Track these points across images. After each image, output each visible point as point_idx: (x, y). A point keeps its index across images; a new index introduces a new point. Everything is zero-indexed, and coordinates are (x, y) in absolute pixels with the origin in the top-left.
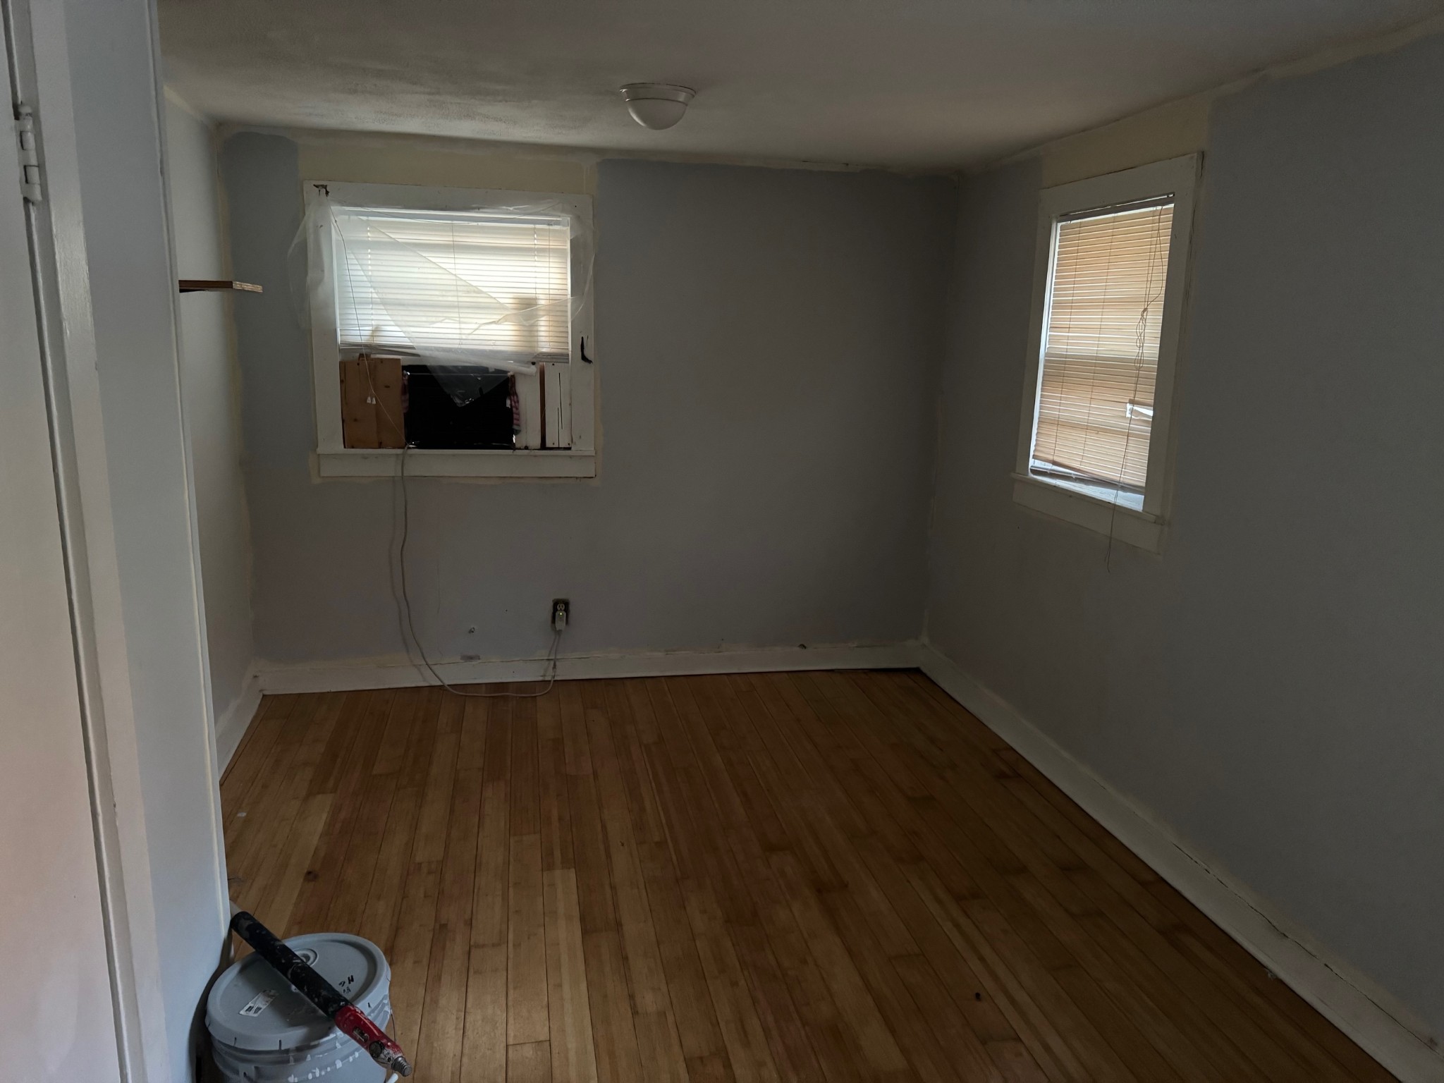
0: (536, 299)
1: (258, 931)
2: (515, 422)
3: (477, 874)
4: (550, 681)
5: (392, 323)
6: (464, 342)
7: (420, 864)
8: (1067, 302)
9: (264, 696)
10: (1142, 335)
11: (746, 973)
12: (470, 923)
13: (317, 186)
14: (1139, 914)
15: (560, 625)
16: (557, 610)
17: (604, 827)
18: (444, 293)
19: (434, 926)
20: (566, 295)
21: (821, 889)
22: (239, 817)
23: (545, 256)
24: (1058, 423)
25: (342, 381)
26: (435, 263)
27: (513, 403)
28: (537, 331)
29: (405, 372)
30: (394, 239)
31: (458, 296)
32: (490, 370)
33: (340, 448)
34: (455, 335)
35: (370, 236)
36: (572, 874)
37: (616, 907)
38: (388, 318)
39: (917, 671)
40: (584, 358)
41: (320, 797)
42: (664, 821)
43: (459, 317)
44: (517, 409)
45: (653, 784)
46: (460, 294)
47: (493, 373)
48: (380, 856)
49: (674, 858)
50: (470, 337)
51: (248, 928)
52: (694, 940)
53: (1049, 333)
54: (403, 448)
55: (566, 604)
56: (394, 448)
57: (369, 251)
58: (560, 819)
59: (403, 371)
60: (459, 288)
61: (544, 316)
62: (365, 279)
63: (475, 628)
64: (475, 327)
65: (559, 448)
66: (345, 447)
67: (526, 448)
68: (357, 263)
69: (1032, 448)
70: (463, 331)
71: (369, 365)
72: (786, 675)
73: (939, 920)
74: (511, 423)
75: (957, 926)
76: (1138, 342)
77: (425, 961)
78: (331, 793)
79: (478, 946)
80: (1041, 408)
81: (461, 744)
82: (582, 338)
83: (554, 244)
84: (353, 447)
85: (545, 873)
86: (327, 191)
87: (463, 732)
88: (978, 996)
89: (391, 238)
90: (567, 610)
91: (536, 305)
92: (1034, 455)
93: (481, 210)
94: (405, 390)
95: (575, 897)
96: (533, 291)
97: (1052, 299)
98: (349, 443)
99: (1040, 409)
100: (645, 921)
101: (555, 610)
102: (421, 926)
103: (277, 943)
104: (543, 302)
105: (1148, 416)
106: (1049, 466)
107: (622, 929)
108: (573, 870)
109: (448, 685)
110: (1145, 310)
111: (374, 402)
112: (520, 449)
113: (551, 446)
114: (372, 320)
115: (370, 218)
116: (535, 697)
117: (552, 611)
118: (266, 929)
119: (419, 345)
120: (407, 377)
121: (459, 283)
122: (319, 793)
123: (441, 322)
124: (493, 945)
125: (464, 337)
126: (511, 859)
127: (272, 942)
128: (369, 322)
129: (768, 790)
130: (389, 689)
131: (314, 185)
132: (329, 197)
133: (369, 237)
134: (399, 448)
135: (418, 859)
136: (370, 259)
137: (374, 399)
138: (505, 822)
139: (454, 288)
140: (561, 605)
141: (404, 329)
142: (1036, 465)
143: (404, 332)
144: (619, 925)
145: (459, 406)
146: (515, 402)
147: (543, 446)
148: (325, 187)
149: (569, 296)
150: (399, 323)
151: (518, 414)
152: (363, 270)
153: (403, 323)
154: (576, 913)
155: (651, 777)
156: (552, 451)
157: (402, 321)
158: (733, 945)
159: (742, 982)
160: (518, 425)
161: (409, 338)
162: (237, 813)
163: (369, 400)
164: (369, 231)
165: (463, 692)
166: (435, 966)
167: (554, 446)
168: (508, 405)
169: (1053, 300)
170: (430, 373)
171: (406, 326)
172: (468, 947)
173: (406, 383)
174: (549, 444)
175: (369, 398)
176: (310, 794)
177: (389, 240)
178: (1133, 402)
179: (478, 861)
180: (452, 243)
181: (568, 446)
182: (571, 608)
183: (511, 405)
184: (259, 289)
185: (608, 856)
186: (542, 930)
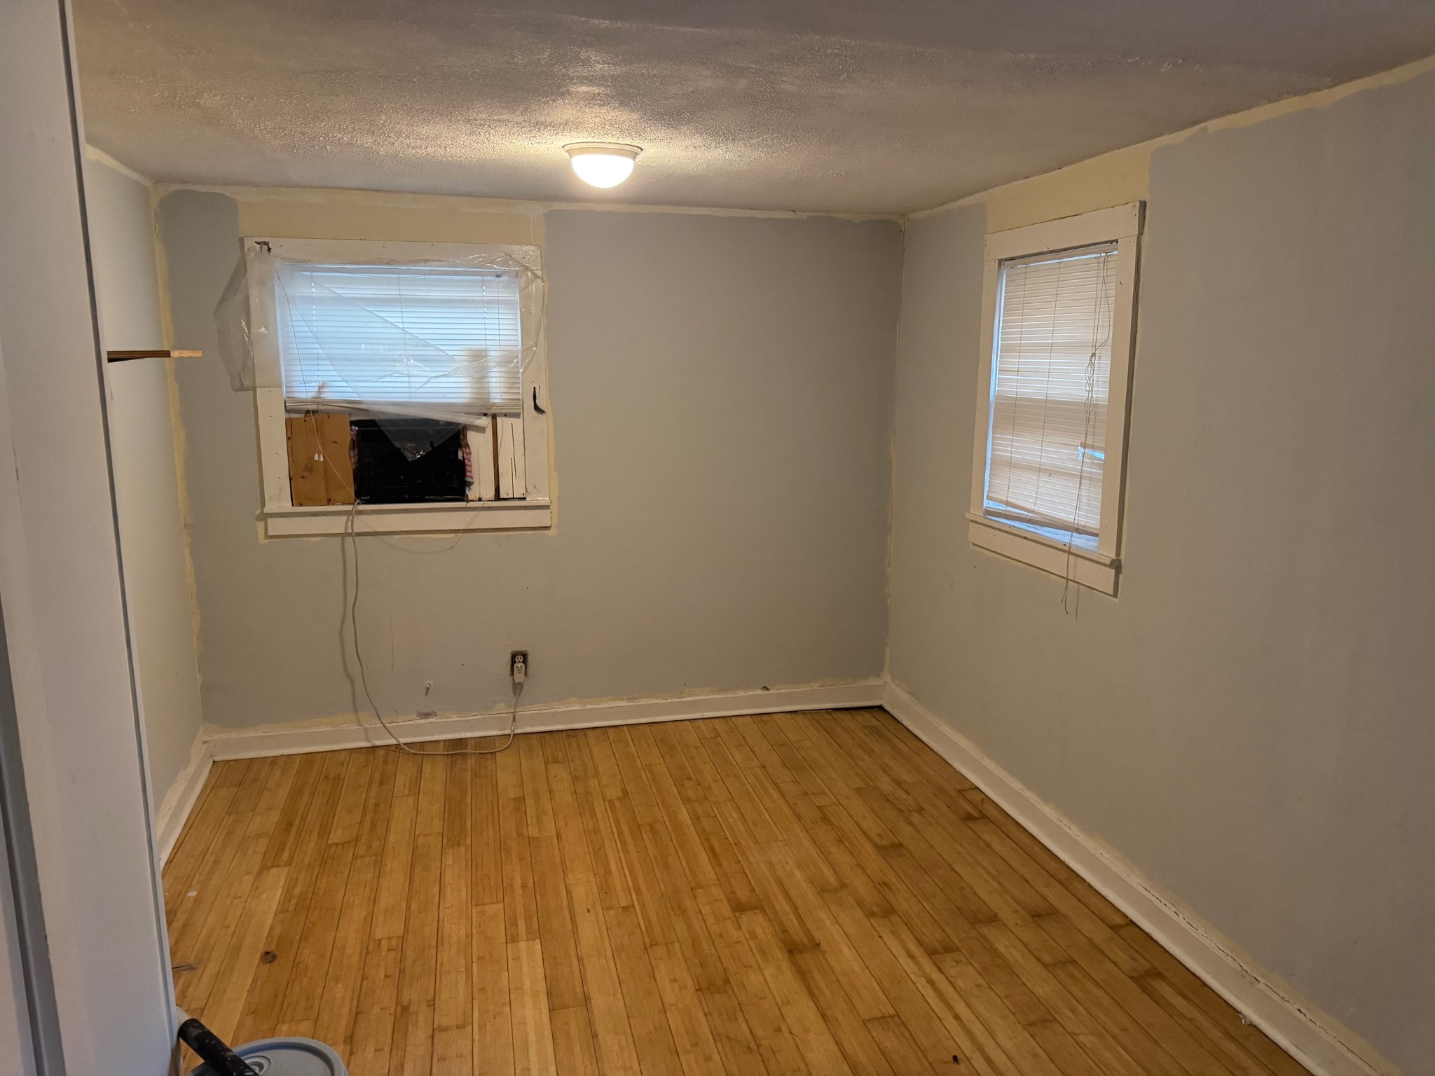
0: (486, 351)
1: (207, 1041)
2: (468, 474)
3: (439, 949)
4: (510, 735)
5: (340, 379)
6: (413, 395)
7: (380, 941)
8: (1015, 345)
9: (214, 762)
10: (1091, 379)
11: (719, 1045)
12: (432, 1004)
13: (258, 243)
14: (1111, 960)
15: (519, 677)
16: (515, 662)
17: (568, 892)
18: (391, 347)
19: (396, 1009)
20: (517, 346)
21: (792, 950)
22: (189, 897)
23: (494, 308)
24: (1011, 465)
25: (288, 439)
26: (381, 317)
27: (465, 455)
28: (489, 382)
29: (353, 427)
30: (338, 294)
31: (406, 350)
32: (441, 423)
33: (287, 506)
34: (405, 389)
35: (315, 291)
36: (537, 946)
37: (583, 980)
38: (335, 373)
39: (880, 708)
40: (536, 408)
41: (273, 870)
42: (630, 884)
43: (408, 371)
44: (469, 461)
45: (619, 843)
46: (408, 347)
47: (442, 425)
48: (338, 933)
49: (642, 922)
50: (420, 390)
51: (197, 1038)
52: (665, 1012)
53: (998, 376)
54: (354, 504)
55: (525, 656)
56: (343, 504)
57: (314, 307)
58: (524, 886)
59: (351, 425)
60: (407, 342)
61: (494, 367)
62: (310, 334)
63: (432, 683)
64: (426, 379)
65: (513, 498)
66: (293, 505)
67: (480, 500)
68: (301, 319)
69: (986, 489)
70: (413, 385)
71: (316, 421)
72: (749, 718)
73: (912, 976)
74: (464, 475)
75: (931, 982)
76: (1087, 385)
77: (387, 1049)
78: (285, 865)
79: (442, 1029)
80: (993, 449)
81: (419, 808)
82: (535, 388)
83: (504, 295)
84: (301, 505)
85: (509, 946)
86: (268, 247)
87: (421, 793)
88: (955, 1058)
89: (336, 293)
90: (525, 662)
91: (486, 356)
92: (987, 496)
93: (428, 263)
94: (354, 445)
95: (540, 971)
96: (483, 343)
97: (1000, 342)
98: (296, 499)
99: (992, 451)
100: (614, 995)
101: (513, 662)
102: (381, 1009)
103: (229, 1054)
104: (493, 353)
105: (1099, 459)
106: (1003, 508)
107: (591, 1003)
108: (538, 941)
109: (404, 744)
110: (1094, 355)
111: (322, 459)
112: (473, 501)
113: (506, 497)
114: (319, 376)
115: (314, 274)
116: (495, 752)
117: (510, 663)
118: (215, 1038)
119: (367, 399)
120: (355, 432)
121: (407, 336)
122: (273, 867)
123: (390, 376)
124: (458, 1028)
125: (413, 390)
126: (474, 931)
127: (223, 1053)
128: (316, 379)
129: (736, 844)
130: (344, 750)
131: (256, 242)
132: (271, 254)
133: (313, 293)
134: (348, 504)
135: (377, 936)
136: (315, 315)
137: (322, 456)
138: (467, 892)
139: (402, 342)
140: (519, 657)
141: (352, 384)
142: (990, 506)
143: (351, 387)
144: (587, 998)
145: (410, 460)
146: (467, 454)
147: (497, 497)
148: (266, 244)
149: (520, 347)
150: (345, 378)
151: (471, 466)
152: (308, 326)
153: (351, 378)
154: (542, 986)
155: (616, 835)
156: (506, 502)
157: (349, 376)
158: (705, 1015)
159: (716, 1057)
160: (471, 477)
161: (356, 393)
162: (187, 892)
163: (316, 458)
164: (313, 287)
165: (420, 751)
166: (397, 1054)
167: (509, 497)
168: (460, 457)
169: (1001, 344)
170: (379, 427)
171: (353, 381)
172: (432, 1031)
173: (354, 438)
174: (503, 495)
175: (317, 455)
176: (263, 869)
177: (333, 295)
178: (1085, 446)
179: (440, 936)
180: (399, 296)
181: (522, 497)
182: (530, 659)
183: (463, 457)
184: (199, 354)
185: (574, 923)
186: (508, 1009)
